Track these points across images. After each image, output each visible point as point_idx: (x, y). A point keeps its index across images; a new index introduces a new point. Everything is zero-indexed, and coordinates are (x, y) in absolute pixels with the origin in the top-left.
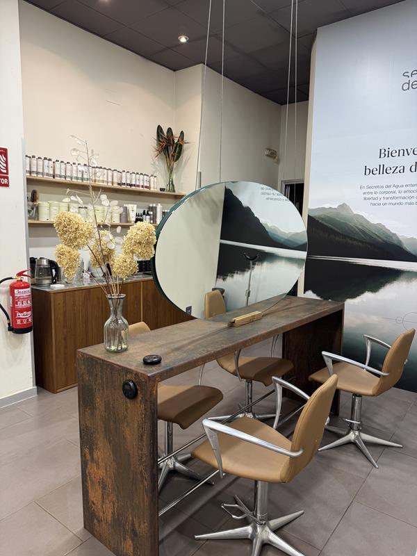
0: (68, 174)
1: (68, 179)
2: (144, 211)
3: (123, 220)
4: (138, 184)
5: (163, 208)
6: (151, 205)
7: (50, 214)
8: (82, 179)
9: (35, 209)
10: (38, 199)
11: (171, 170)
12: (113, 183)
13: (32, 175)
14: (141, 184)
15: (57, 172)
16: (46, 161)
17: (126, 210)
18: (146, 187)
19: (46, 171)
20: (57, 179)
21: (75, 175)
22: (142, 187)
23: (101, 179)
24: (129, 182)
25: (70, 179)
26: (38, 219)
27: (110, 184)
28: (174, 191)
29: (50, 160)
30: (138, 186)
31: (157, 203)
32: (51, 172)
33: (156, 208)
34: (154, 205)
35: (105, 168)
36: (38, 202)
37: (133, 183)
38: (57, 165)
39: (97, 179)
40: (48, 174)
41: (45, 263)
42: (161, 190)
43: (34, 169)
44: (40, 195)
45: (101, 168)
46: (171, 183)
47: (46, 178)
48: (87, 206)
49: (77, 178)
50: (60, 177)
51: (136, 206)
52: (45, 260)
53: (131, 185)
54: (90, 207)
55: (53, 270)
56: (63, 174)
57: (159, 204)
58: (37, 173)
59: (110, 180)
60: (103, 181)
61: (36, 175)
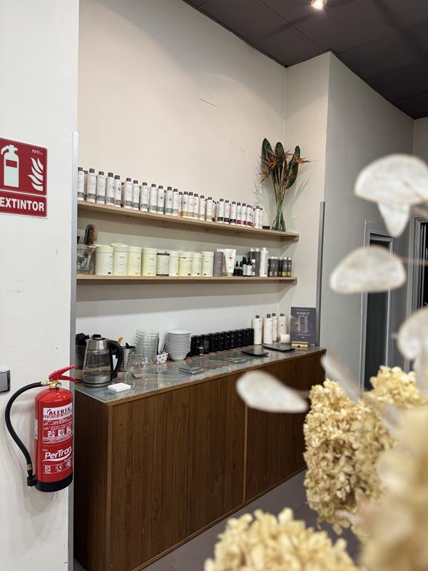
0: (144, 202)
1: (144, 210)
2: (244, 258)
3: (218, 271)
4: (239, 219)
5: (269, 254)
6: (252, 250)
7: (113, 265)
8: (164, 210)
9: (89, 257)
10: (95, 239)
11: (280, 199)
12: (206, 217)
13: (89, 200)
14: (243, 219)
15: (128, 198)
16: (112, 180)
17: (222, 256)
18: (249, 224)
19: (111, 195)
20: (127, 208)
21: (153, 203)
22: (245, 223)
23: (191, 211)
24: (227, 217)
25: (146, 210)
26: (94, 273)
27: (202, 219)
28: (284, 230)
29: (117, 177)
30: (239, 222)
31: (261, 247)
32: (118, 197)
33: (259, 253)
34: (257, 250)
35: (196, 195)
36: (96, 245)
37: (233, 218)
38: (129, 185)
39: (185, 210)
40: (113, 200)
41: (101, 346)
42: (264, 227)
43: (92, 191)
44: (100, 235)
45: (191, 194)
46: (280, 222)
47: (110, 205)
48: (168, 252)
49: (157, 209)
50: (132, 205)
51: (235, 251)
52: (101, 342)
53: (230, 221)
54: (173, 253)
55: (114, 356)
56: (136, 201)
57: (265, 249)
58: (97, 197)
59: (202, 212)
60: (193, 214)
61: (93, 201)
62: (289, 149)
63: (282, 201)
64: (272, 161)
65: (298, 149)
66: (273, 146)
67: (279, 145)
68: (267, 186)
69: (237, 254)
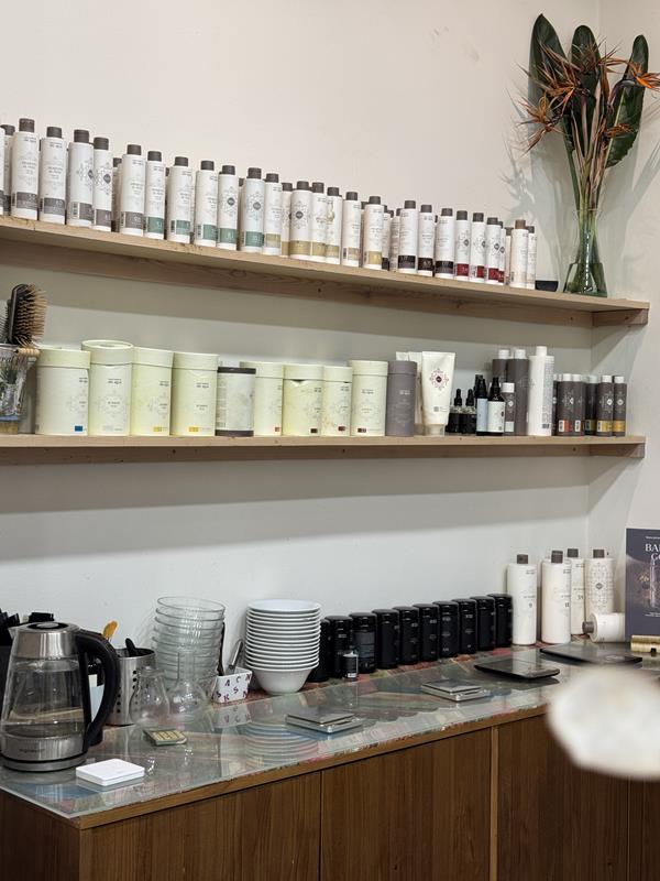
0: (180, 213)
1: (179, 238)
2: (479, 380)
3: (400, 421)
4: (462, 260)
5: (557, 367)
6: (504, 355)
7: (90, 402)
8: (239, 238)
9: (20, 381)
10: (38, 329)
11: (587, 198)
12: (362, 256)
13: (18, 212)
14: (476, 261)
15: (132, 205)
16: (85, 149)
17: (413, 375)
18: (496, 274)
19: (82, 196)
20: (131, 235)
21: (207, 218)
22: (481, 272)
23: (317, 239)
24: (427, 254)
25: (185, 239)
26: (33, 430)
27: (352, 263)
28: (601, 292)
29: (101, 144)
30: (463, 270)
31: (531, 345)
32: (104, 203)
33: (526, 364)
34: (520, 354)
35: (333, 192)
36: (39, 345)
37: (446, 257)
38: (135, 167)
39: (301, 235)
40: (88, 212)
41: (55, 646)
42: (540, 285)
43: (27, 185)
44: (51, 314)
45: (317, 188)
46: (589, 269)
47: (80, 227)
48: (251, 363)
49: (217, 234)
50: (145, 224)
51: (451, 357)
52: (56, 635)
53: (436, 266)
54: (267, 368)
55: (93, 679)
56: (157, 212)
57: (542, 351)
58: (42, 204)
59: (352, 242)
60: (325, 249)
61: (31, 214)
62: (614, 44)
63: (594, 205)
64: (561, 83)
65: (641, 46)
66: (565, 38)
67: (583, 34)
68: (546, 158)
69: (458, 366)
